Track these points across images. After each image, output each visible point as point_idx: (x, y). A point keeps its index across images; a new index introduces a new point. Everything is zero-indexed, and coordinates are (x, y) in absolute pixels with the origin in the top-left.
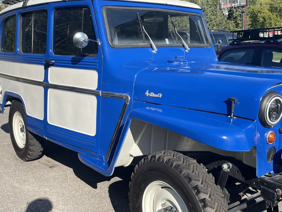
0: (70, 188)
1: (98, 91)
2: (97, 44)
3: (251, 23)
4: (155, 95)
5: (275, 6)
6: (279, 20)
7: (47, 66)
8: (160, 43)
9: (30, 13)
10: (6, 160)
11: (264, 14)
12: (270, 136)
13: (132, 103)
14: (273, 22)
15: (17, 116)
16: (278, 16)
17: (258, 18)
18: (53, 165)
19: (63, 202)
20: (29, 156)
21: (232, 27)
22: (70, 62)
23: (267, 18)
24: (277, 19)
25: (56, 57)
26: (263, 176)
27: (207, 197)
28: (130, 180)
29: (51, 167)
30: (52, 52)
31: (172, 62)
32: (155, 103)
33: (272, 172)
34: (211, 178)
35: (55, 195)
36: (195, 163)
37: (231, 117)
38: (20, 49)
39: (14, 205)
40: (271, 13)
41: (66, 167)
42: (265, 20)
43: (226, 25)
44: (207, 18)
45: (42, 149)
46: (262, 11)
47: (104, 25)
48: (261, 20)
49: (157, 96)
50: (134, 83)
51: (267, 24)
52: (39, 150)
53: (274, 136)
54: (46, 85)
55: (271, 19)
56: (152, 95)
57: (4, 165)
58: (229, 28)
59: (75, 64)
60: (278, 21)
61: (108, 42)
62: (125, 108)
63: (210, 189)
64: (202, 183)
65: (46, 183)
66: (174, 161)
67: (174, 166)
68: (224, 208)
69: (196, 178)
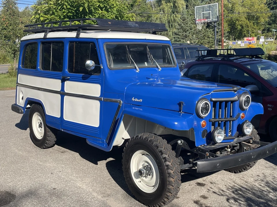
0: (79, 165)
1: (101, 98)
2: (100, 67)
3: (229, 30)
4: (138, 100)
5: (252, 15)
6: (256, 27)
7: (63, 81)
8: (141, 66)
9: (50, 43)
10: (27, 148)
11: (242, 22)
12: (203, 123)
13: (124, 105)
14: (250, 29)
15: (36, 115)
16: (255, 24)
17: (236, 26)
18: (63, 151)
19: (75, 173)
20: (46, 145)
21: (210, 35)
22: (81, 78)
23: (244, 26)
24: (254, 27)
25: (70, 75)
26: (200, 146)
27: (167, 156)
28: (123, 152)
29: (62, 152)
30: (67, 71)
31: (149, 79)
32: (138, 105)
33: (206, 144)
34: (169, 146)
35: (70, 169)
36: (161, 139)
37: (181, 113)
38: (40, 67)
39: (42, 175)
40: (248, 22)
41: (73, 152)
42: (242, 27)
43: (205, 33)
44: (187, 26)
45: (55, 139)
46: (240, 19)
47: (105, 55)
48: (239, 27)
49: (139, 101)
50: (125, 93)
51: (244, 31)
52: (54, 140)
53: (206, 123)
54: (63, 94)
55: (248, 27)
56: (136, 100)
57: (27, 151)
58: (208, 36)
59: (84, 79)
60: (255, 29)
61: (108, 66)
62: (119, 108)
63: (168, 152)
64: (164, 149)
65: (61, 162)
66: (149, 138)
67: (149, 140)
68: (176, 162)
69: (161, 146)
